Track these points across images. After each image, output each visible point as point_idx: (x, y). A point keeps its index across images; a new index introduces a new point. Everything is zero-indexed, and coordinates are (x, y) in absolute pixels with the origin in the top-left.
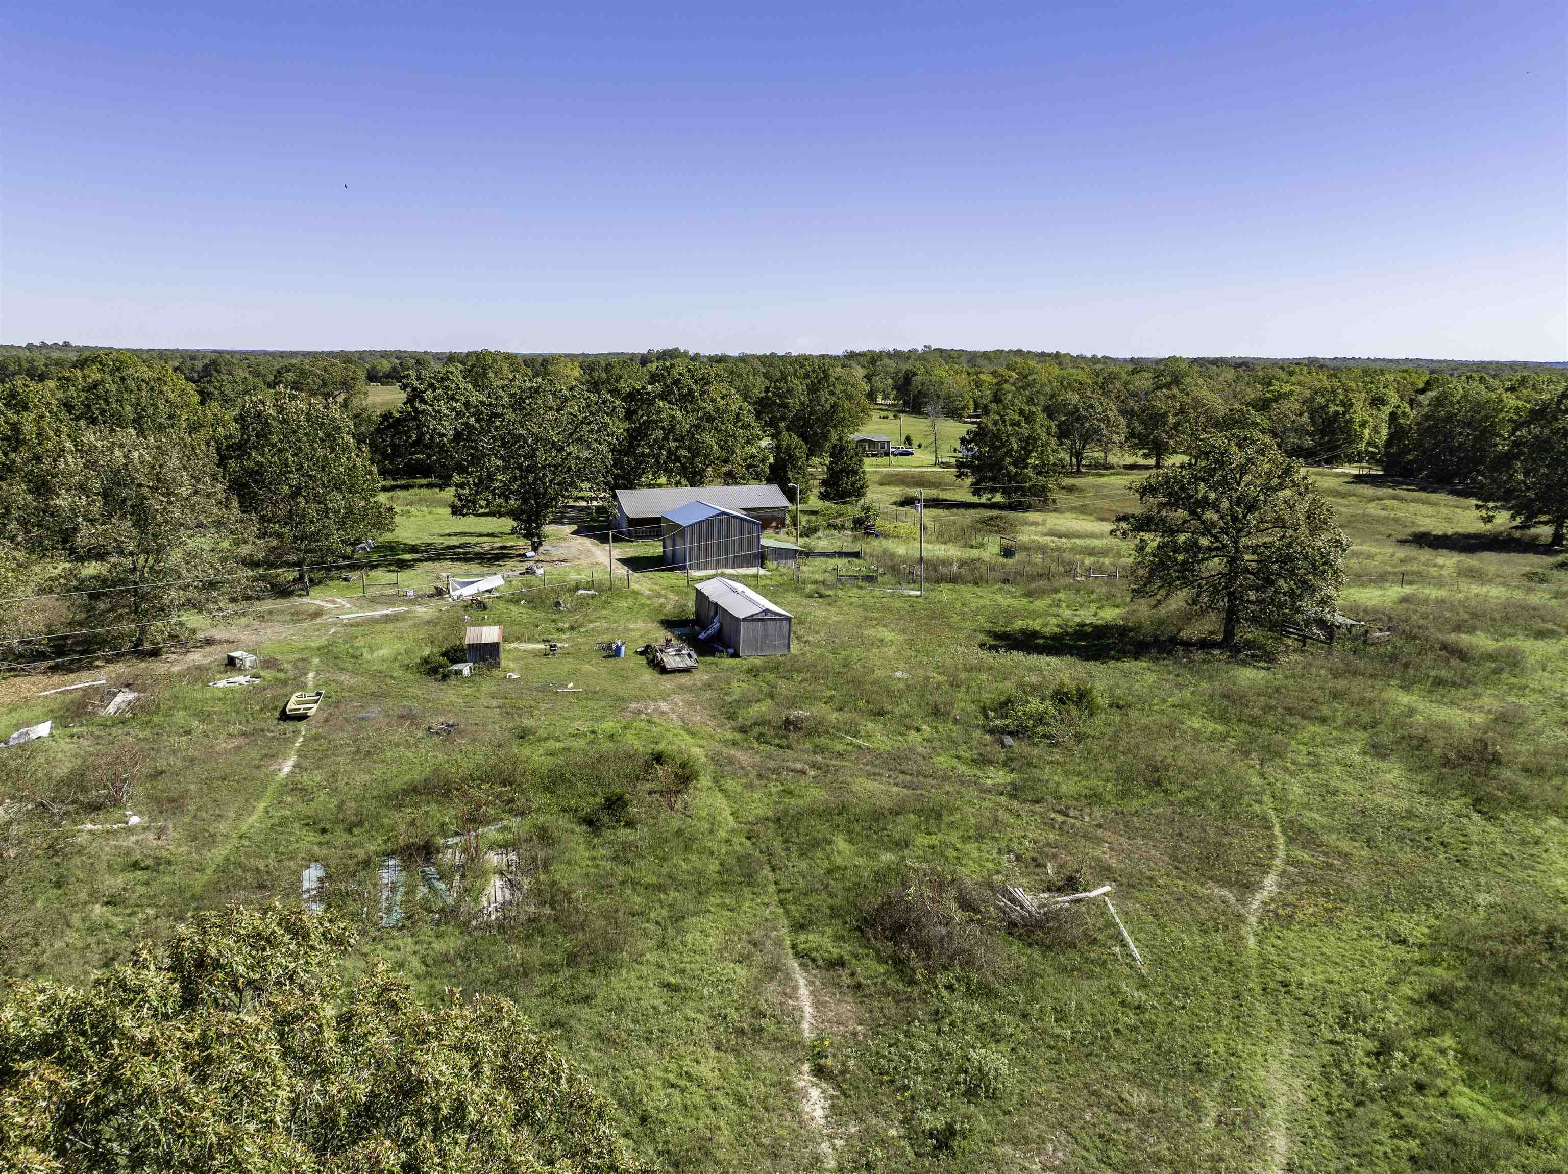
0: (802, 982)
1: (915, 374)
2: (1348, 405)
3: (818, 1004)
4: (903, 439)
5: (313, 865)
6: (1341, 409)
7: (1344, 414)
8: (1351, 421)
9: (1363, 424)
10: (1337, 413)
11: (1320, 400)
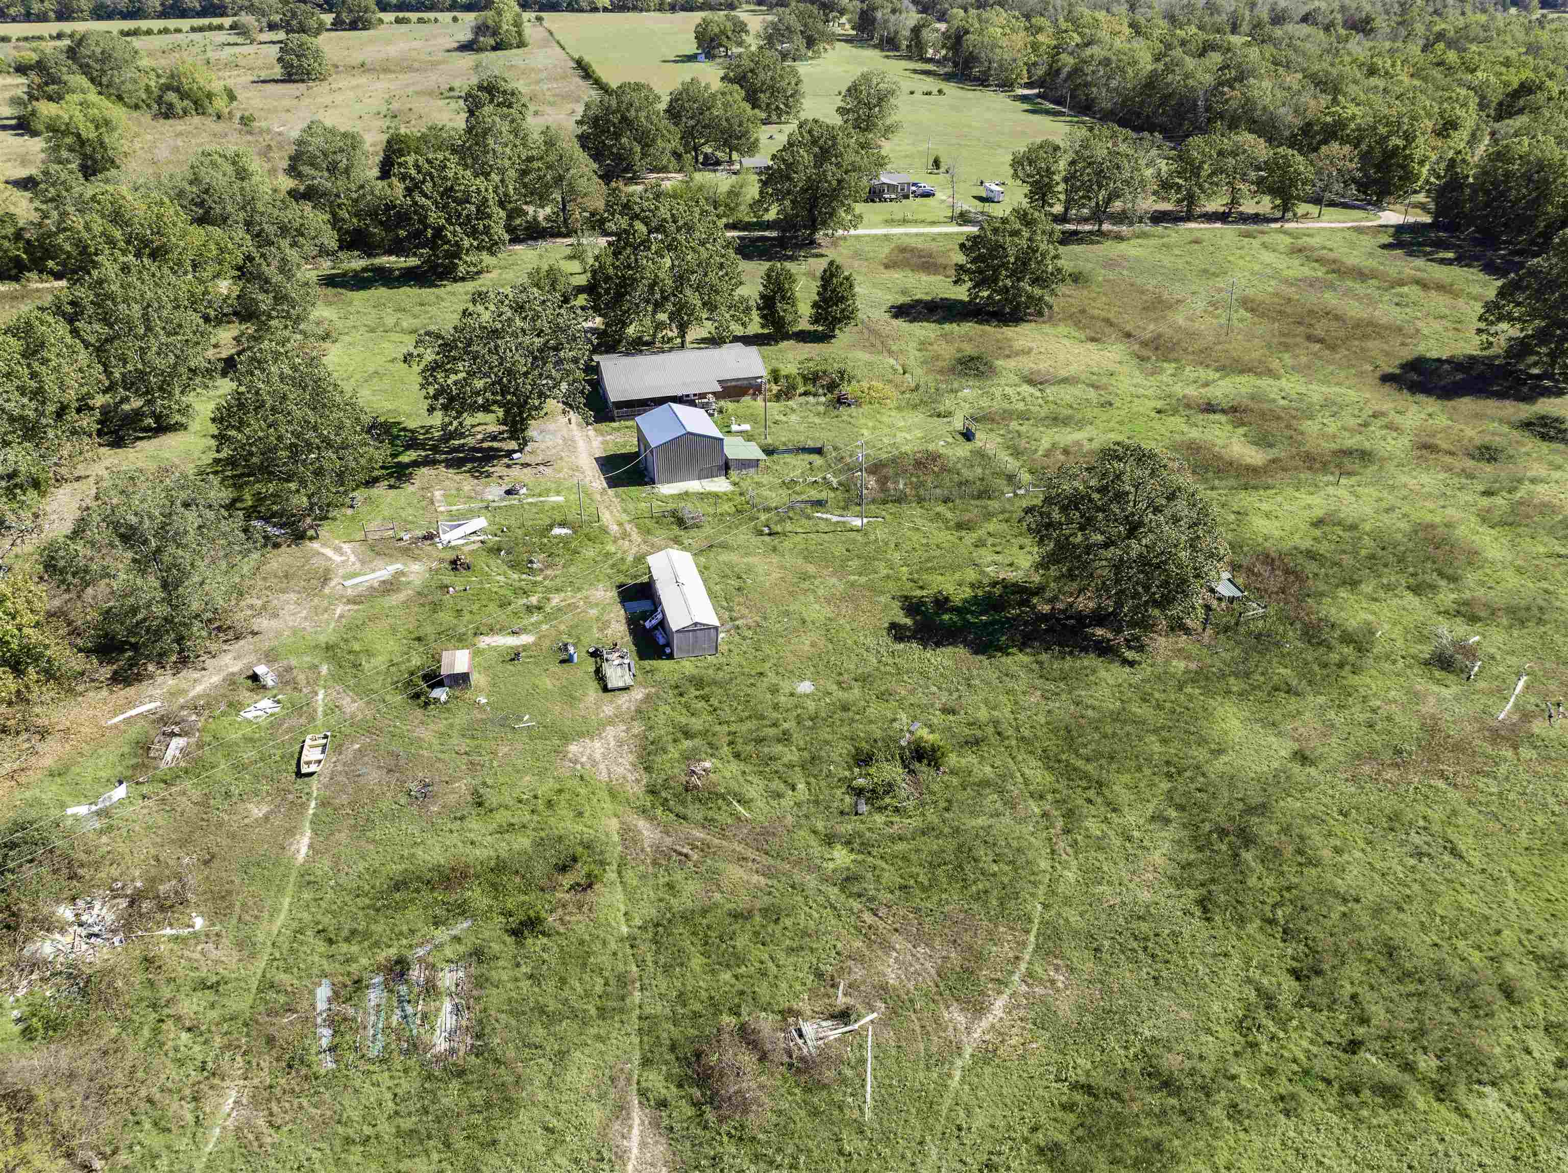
0: (637, 1121)
1: (967, 32)
2: (1409, 138)
3: (643, 1145)
4: (931, 162)
5: (324, 981)
6: (1401, 143)
7: (1405, 148)
8: (1410, 157)
9: (1422, 163)
10: (1398, 147)
11: (1382, 130)
